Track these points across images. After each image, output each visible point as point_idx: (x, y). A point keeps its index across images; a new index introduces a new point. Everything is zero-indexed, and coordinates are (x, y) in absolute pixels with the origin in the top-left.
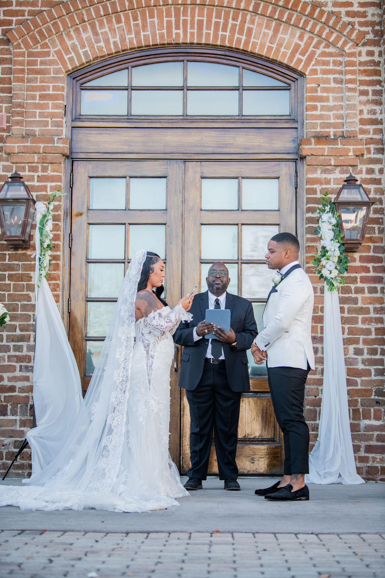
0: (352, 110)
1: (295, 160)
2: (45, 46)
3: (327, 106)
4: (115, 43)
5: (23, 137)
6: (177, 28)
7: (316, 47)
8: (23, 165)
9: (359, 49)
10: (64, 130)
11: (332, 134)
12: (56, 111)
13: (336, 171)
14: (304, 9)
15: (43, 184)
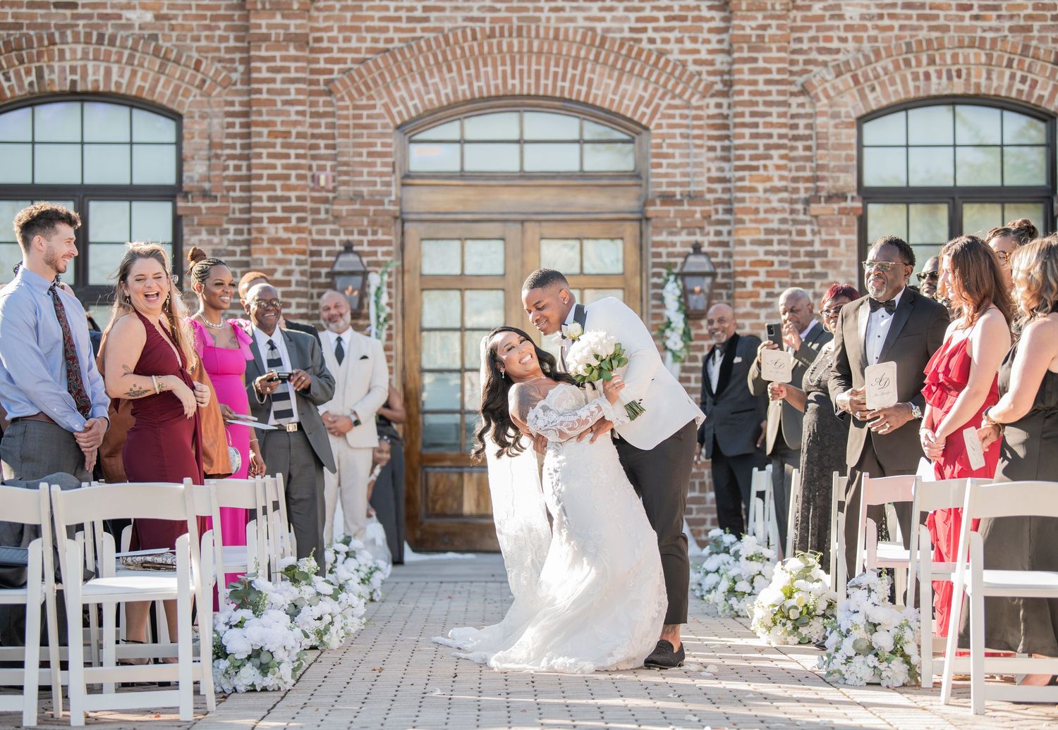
0: (699, 168)
1: (640, 220)
2: (370, 98)
3: (673, 163)
4: (447, 95)
5: (351, 199)
6: (513, 77)
7: (662, 98)
9: (708, 100)
10: (393, 189)
11: (678, 194)
12: (384, 169)
13: (682, 234)
14: (648, 58)
15: (373, 249)
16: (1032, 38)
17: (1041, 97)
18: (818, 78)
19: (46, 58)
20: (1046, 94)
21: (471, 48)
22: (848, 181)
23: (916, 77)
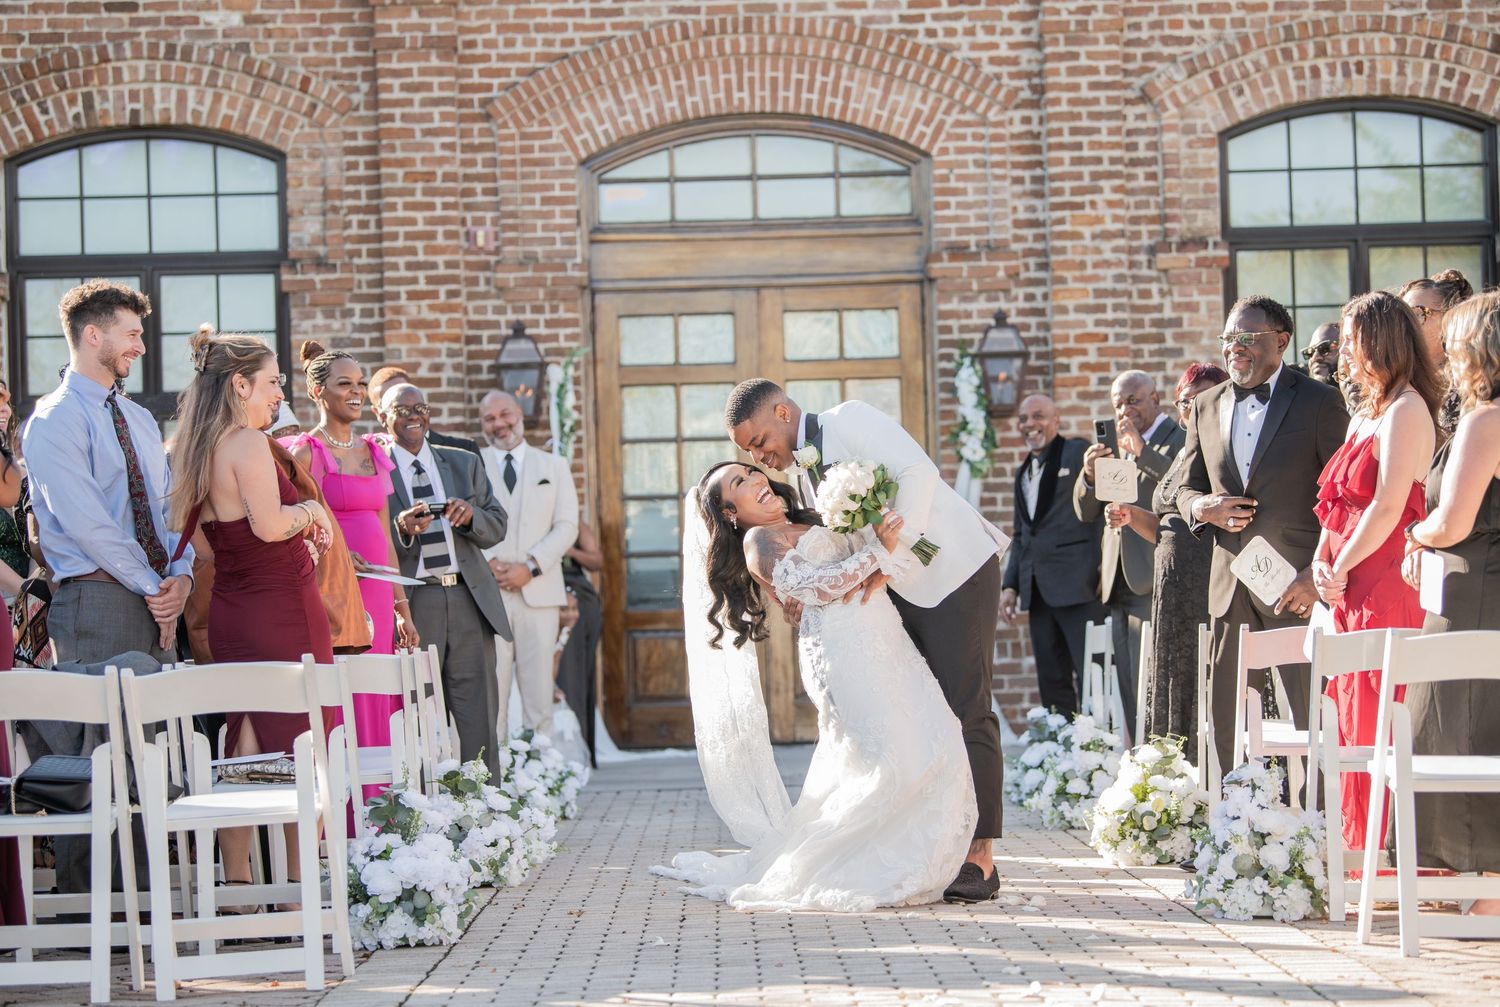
0: (1000, 207)
1: (920, 282)
2: (544, 122)
3: (964, 201)
4: (649, 116)
6: (741, 89)
7: (947, 112)
9: (1011, 113)
11: (972, 244)
12: (566, 221)
13: (980, 299)
14: (927, 57)
15: (553, 331)
16: (1460, 16)
17: (1474, 98)
18: (1164, 78)
19: (96, 81)
20: (1482, 92)
21: (681, 50)
22: (1209, 219)
23: (1299, 74)
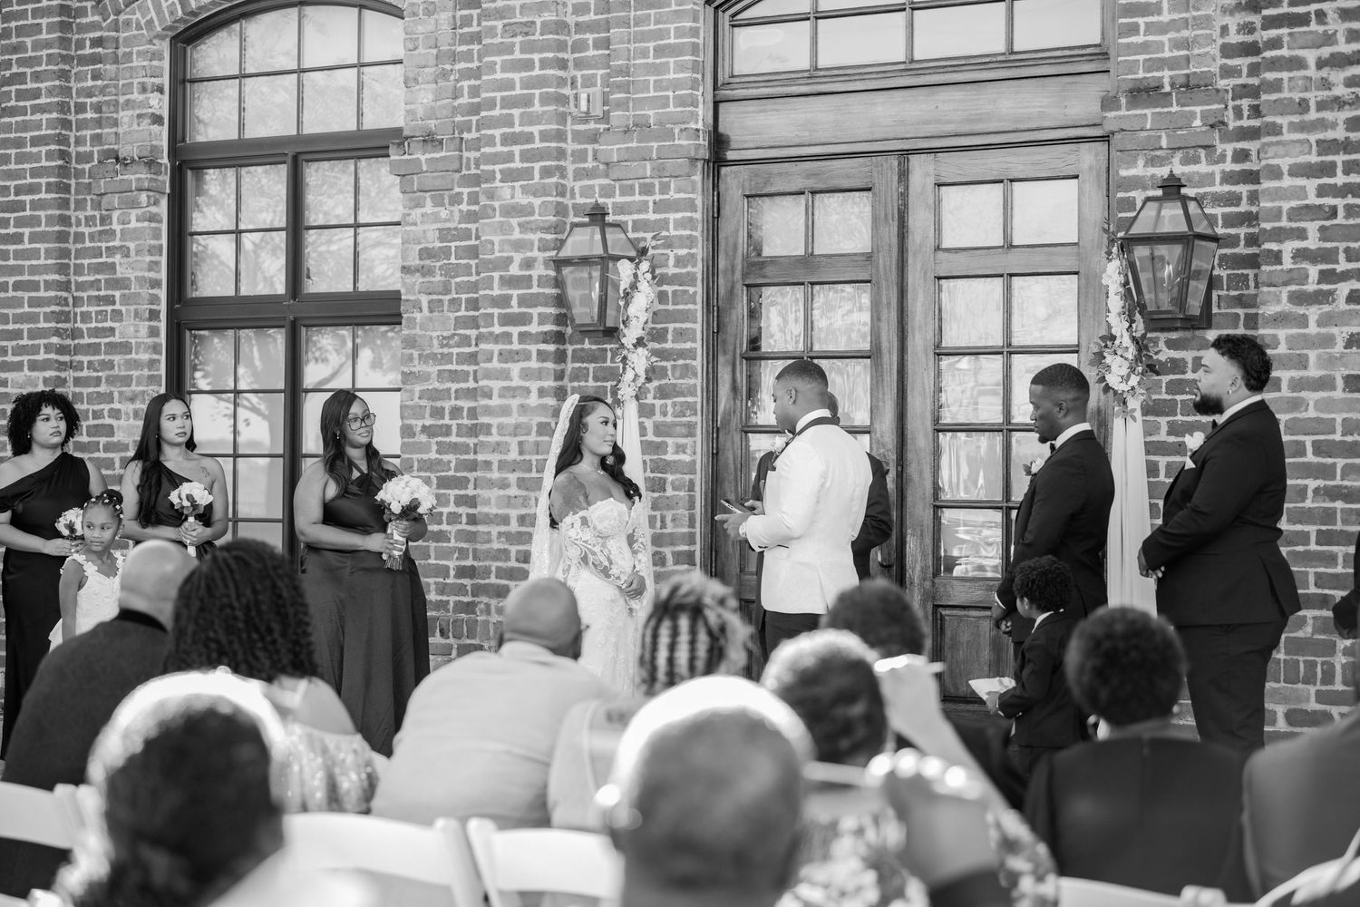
0: (1202, 28)
3: (1157, 22)
5: (628, 131)
8: (630, 182)
10: (700, 109)
11: (1166, 81)
12: (681, 75)
13: (1173, 160)
15: (662, 216)
